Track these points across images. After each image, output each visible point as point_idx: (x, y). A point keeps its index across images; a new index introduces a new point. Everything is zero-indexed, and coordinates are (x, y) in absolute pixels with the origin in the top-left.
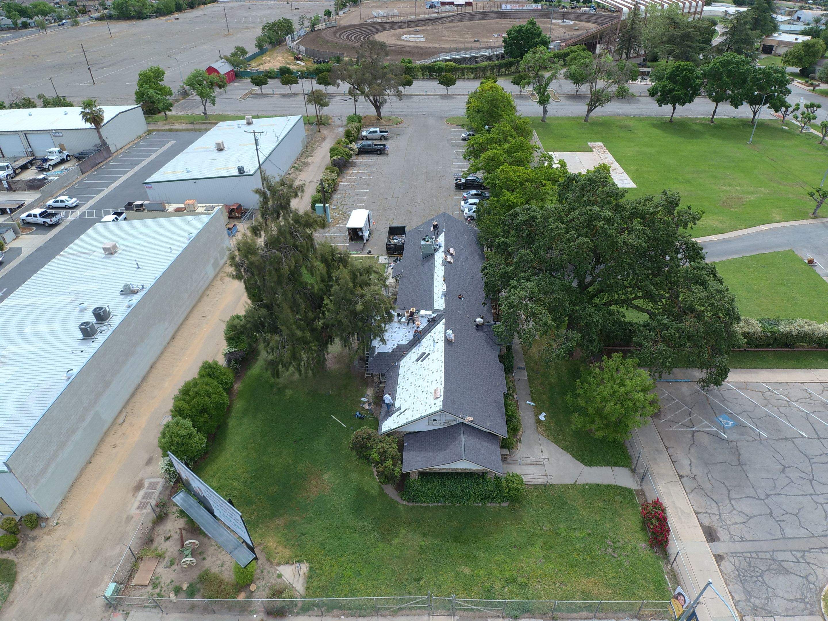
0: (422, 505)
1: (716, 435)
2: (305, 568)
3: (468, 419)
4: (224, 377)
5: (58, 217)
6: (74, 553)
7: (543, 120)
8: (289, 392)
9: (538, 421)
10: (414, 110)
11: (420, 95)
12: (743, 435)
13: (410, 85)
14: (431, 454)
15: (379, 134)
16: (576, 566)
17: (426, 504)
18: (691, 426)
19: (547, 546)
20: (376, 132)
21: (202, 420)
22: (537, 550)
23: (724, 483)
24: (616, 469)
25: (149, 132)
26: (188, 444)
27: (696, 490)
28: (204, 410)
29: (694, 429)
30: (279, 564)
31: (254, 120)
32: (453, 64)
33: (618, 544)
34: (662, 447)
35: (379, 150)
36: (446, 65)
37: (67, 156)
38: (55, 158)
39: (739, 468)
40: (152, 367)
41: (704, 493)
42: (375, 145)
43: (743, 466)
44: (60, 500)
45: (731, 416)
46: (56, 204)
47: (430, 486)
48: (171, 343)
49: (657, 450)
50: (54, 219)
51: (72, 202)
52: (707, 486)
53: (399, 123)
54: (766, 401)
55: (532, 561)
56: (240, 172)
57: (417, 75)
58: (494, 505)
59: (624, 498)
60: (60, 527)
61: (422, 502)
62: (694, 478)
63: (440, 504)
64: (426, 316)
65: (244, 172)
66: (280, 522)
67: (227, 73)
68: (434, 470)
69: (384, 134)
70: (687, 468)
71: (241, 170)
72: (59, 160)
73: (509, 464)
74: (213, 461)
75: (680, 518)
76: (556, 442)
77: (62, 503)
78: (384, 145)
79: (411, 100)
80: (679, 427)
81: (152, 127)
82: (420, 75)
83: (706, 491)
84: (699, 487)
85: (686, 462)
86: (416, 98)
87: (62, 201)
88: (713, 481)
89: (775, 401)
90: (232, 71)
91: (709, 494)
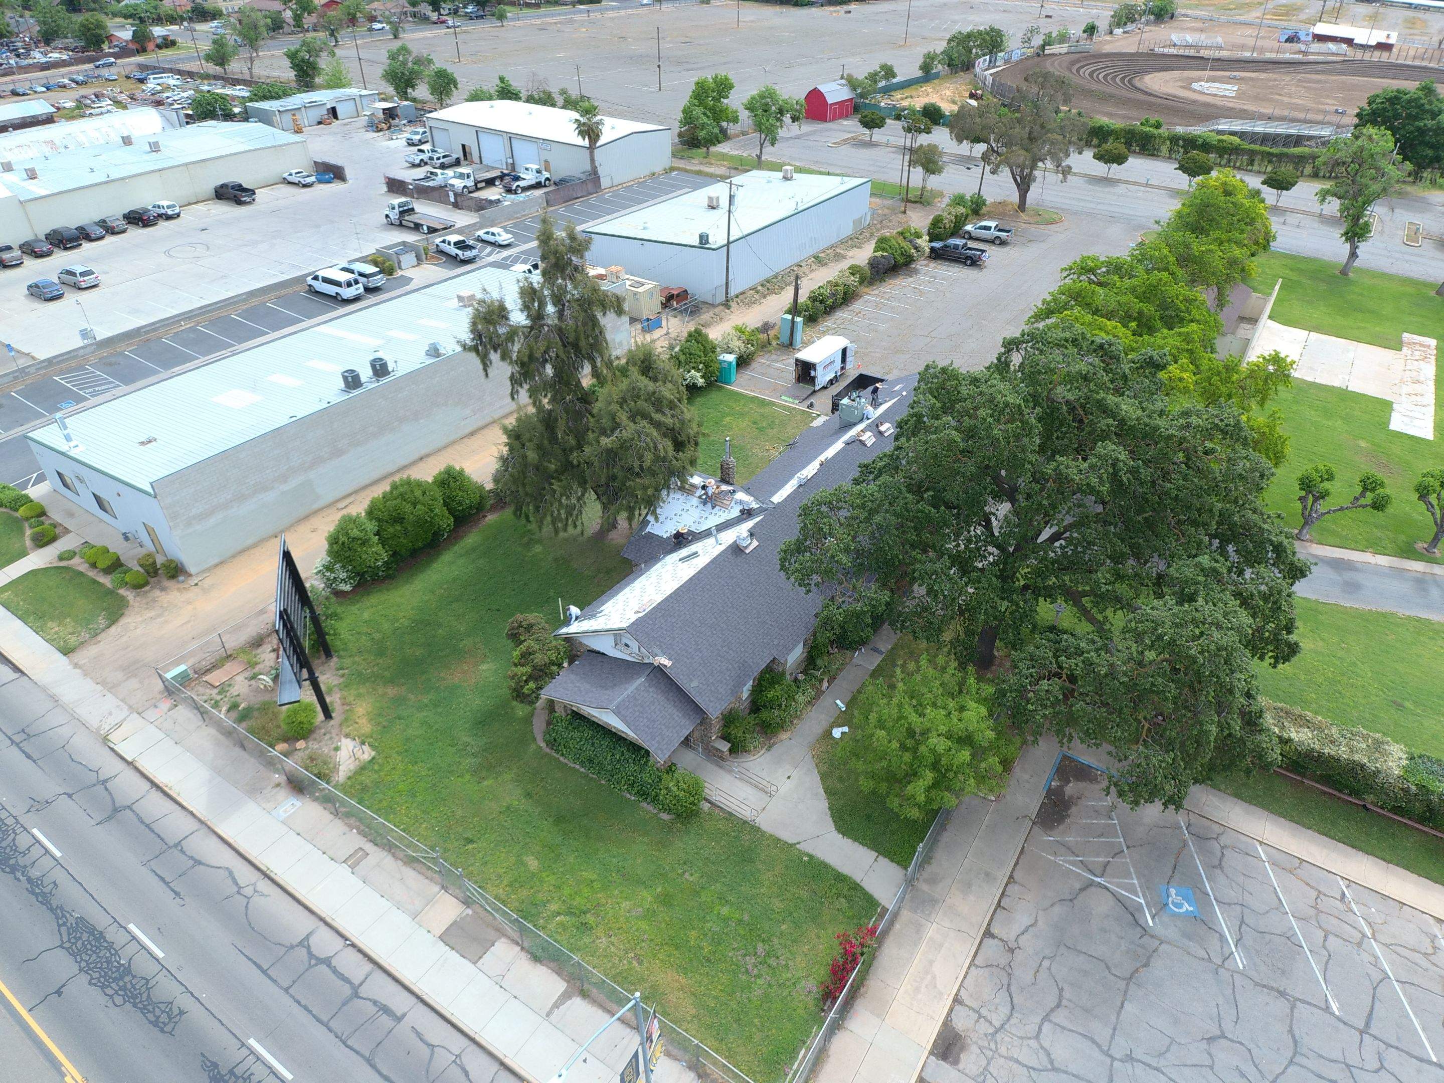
0: (561, 759)
1: (1132, 914)
2: (367, 754)
3: (665, 661)
4: (461, 493)
5: (474, 252)
6: (189, 622)
7: (1344, 272)
8: (538, 549)
9: (828, 734)
10: (1099, 207)
11: (1135, 183)
12: (1190, 939)
13: (1120, 164)
14: (588, 686)
15: (994, 233)
16: (677, 948)
17: (566, 761)
18: (1098, 872)
19: (666, 900)
20: (988, 228)
21: (391, 530)
22: (646, 896)
23: (1061, 990)
24: (884, 862)
25: (672, 169)
26: (356, 551)
27: (994, 969)
28: (399, 519)
29: (1099, 880)
30: (347, 736)
31: (795, 175)
32: (1236, 140)
33: (772, 962)
34: (1002, 876)
35: (969, 257)
36: (1219, 141)
37: (547, 179)
38: (529, 178)
39: (1122, 984)
40: (421, 459)
41: (1005, 982)
42: (970, 249)
43: (1132, 986)
44: (216, 561)
45: (1200, 897)
46: (486, 237)
47: (576, 734)
48: (465, 440)
49: (987, 874)
50: (468, 254)
51: (504, 237)
52: (1024, 975)
53: (1054, 222)
54: (1312, 912)
55: (626, 905)
56: (701, 243)
57: (1159, 150)
58: (650, 808)
59: (851, 907)
60: (196, 589)
61: (563, 755)
62: (1012, 951)
63: (582, 770)
64: (741, 502)
65: (707, 242)
66: (391, 691)
67: (840, 103)
68: (582, 712)
69: (1003, 235)
70: (1016, 929)
71: (704, 239)
72: (533, 182)
73: (721, 767)
74: (388, 590)
75: (917, 990)
76: (824, 777)
77: (216, 566)
78: (983, 251)
79: (1111, 189)
80: (1073, 863)
81: (681, 164)
82: (1164, 150)
83: (1013, 981)
84: (1008, 969)
85: (1022, 919)
86: (1121, 189)
87: (493, 234)
88: (1043, 975)
89: (1335, 921)
90: (851, 100)
91: (1013, 988)
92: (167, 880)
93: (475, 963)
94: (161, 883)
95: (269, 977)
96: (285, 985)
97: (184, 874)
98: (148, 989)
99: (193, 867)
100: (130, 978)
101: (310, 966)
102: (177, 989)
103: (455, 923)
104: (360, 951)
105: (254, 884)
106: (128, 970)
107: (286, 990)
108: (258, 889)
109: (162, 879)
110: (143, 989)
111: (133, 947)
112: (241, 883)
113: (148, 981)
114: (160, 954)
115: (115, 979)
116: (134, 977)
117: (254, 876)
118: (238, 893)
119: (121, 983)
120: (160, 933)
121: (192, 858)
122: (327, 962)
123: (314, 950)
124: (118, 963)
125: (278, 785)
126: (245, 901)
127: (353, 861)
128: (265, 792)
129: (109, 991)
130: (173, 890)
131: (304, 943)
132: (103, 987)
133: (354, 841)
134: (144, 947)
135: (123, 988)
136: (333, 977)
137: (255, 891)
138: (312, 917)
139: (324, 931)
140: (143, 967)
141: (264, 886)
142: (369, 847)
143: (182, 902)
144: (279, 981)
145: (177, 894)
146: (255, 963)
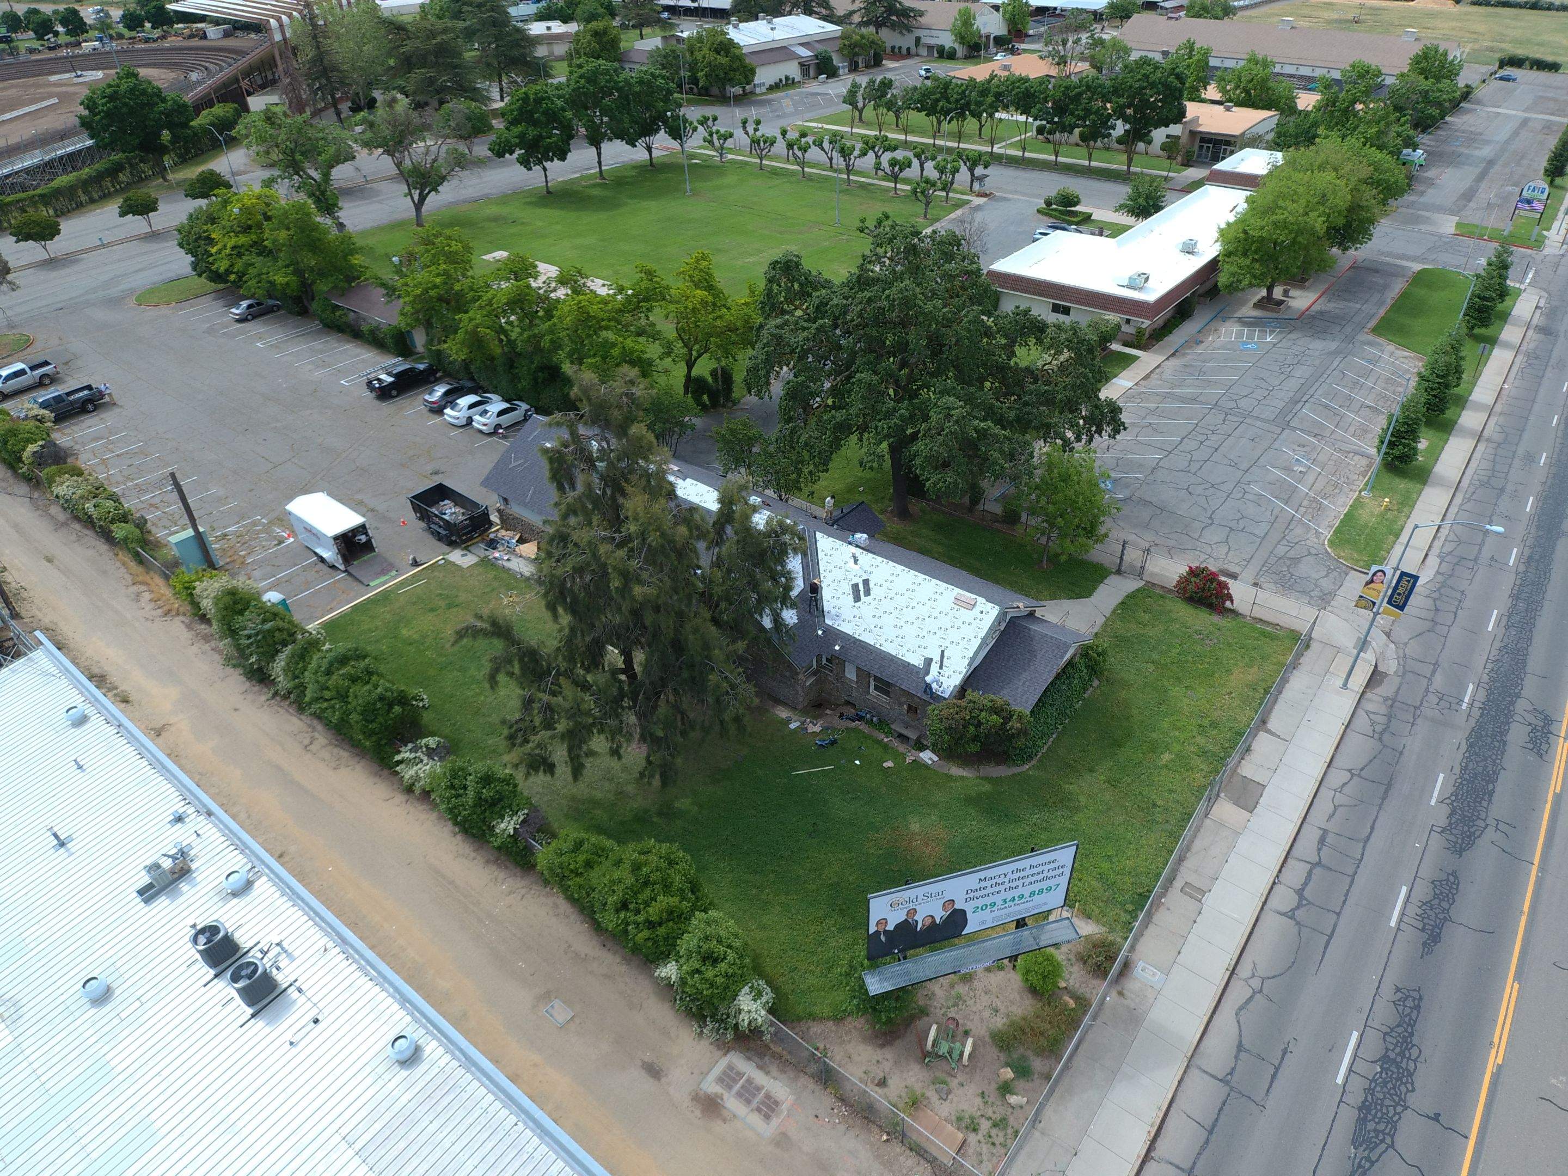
0: (1043, 751)
33: (1204, 633)
69: (46, 370)
92: (1272, 1070)
93: (1264, 786)
94: (1279, 1075)
95: (1333, 931)
96: (1335, 916)
97: (1259, 1056)
98: (1392, 1030)
99: (1247, 1051)
100: (1390, 1053)
101: (1309, 903)
102: (1380, 1004)
103: (1236, 804)
104: (1280, 871)
105: (1246, 980)
106: (1384, 1059)
107: (1338, 914)
108: (1249, 974)
109: (1274, 1076)
110: (1394, 1034)
111: (1360, 1067)
112: (1249, 993)
113: (1385, 1034)
114: (1355, 1035)
115: (1398, 1067)
116: (1387, 1049)
117: (1236, 985)
118: (1261, 991)
119: (1399, 1059)
120: (1334, 1048)
121: (1236, 1057)
122: (1300, 892)
123: (1294, 904)
124: (1381, 1073)
125: (1121, 993)
126: (1267, 983)
127: (1197, 893)
128: (1132, 1006)
129: (1411, 1066)
130: (1283, 1058)
131: (1290, 915)
132: (1411, 1075)
133: (1175, 898)
134: (1355, 1055)
135: (1402, 1054)
136: (1311, 884)
137: (1253, 976)
138: (1262, 916)
139: (1274, 903)
140: (1374, 1047)
141: (1245, 970)
142: (1178, 884)
143: (1292, 1041)
144: (1332, 923)
145: (1285, 1052)
146: (1326, 948)
